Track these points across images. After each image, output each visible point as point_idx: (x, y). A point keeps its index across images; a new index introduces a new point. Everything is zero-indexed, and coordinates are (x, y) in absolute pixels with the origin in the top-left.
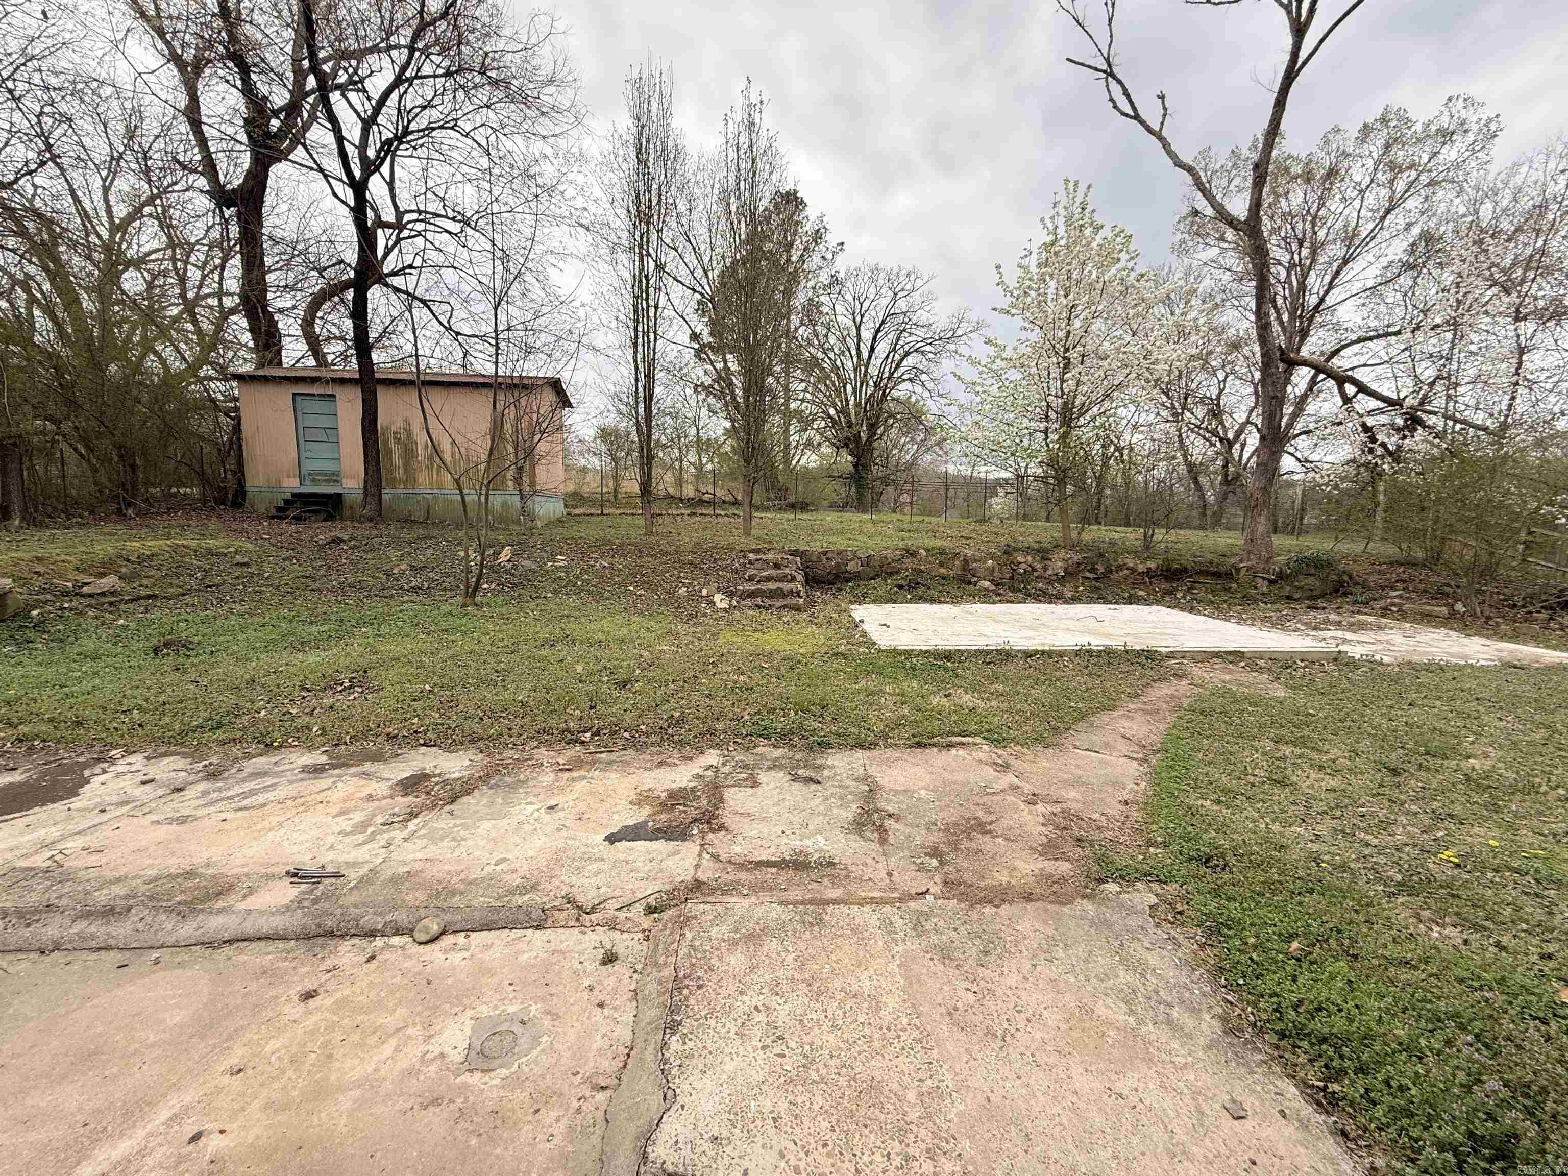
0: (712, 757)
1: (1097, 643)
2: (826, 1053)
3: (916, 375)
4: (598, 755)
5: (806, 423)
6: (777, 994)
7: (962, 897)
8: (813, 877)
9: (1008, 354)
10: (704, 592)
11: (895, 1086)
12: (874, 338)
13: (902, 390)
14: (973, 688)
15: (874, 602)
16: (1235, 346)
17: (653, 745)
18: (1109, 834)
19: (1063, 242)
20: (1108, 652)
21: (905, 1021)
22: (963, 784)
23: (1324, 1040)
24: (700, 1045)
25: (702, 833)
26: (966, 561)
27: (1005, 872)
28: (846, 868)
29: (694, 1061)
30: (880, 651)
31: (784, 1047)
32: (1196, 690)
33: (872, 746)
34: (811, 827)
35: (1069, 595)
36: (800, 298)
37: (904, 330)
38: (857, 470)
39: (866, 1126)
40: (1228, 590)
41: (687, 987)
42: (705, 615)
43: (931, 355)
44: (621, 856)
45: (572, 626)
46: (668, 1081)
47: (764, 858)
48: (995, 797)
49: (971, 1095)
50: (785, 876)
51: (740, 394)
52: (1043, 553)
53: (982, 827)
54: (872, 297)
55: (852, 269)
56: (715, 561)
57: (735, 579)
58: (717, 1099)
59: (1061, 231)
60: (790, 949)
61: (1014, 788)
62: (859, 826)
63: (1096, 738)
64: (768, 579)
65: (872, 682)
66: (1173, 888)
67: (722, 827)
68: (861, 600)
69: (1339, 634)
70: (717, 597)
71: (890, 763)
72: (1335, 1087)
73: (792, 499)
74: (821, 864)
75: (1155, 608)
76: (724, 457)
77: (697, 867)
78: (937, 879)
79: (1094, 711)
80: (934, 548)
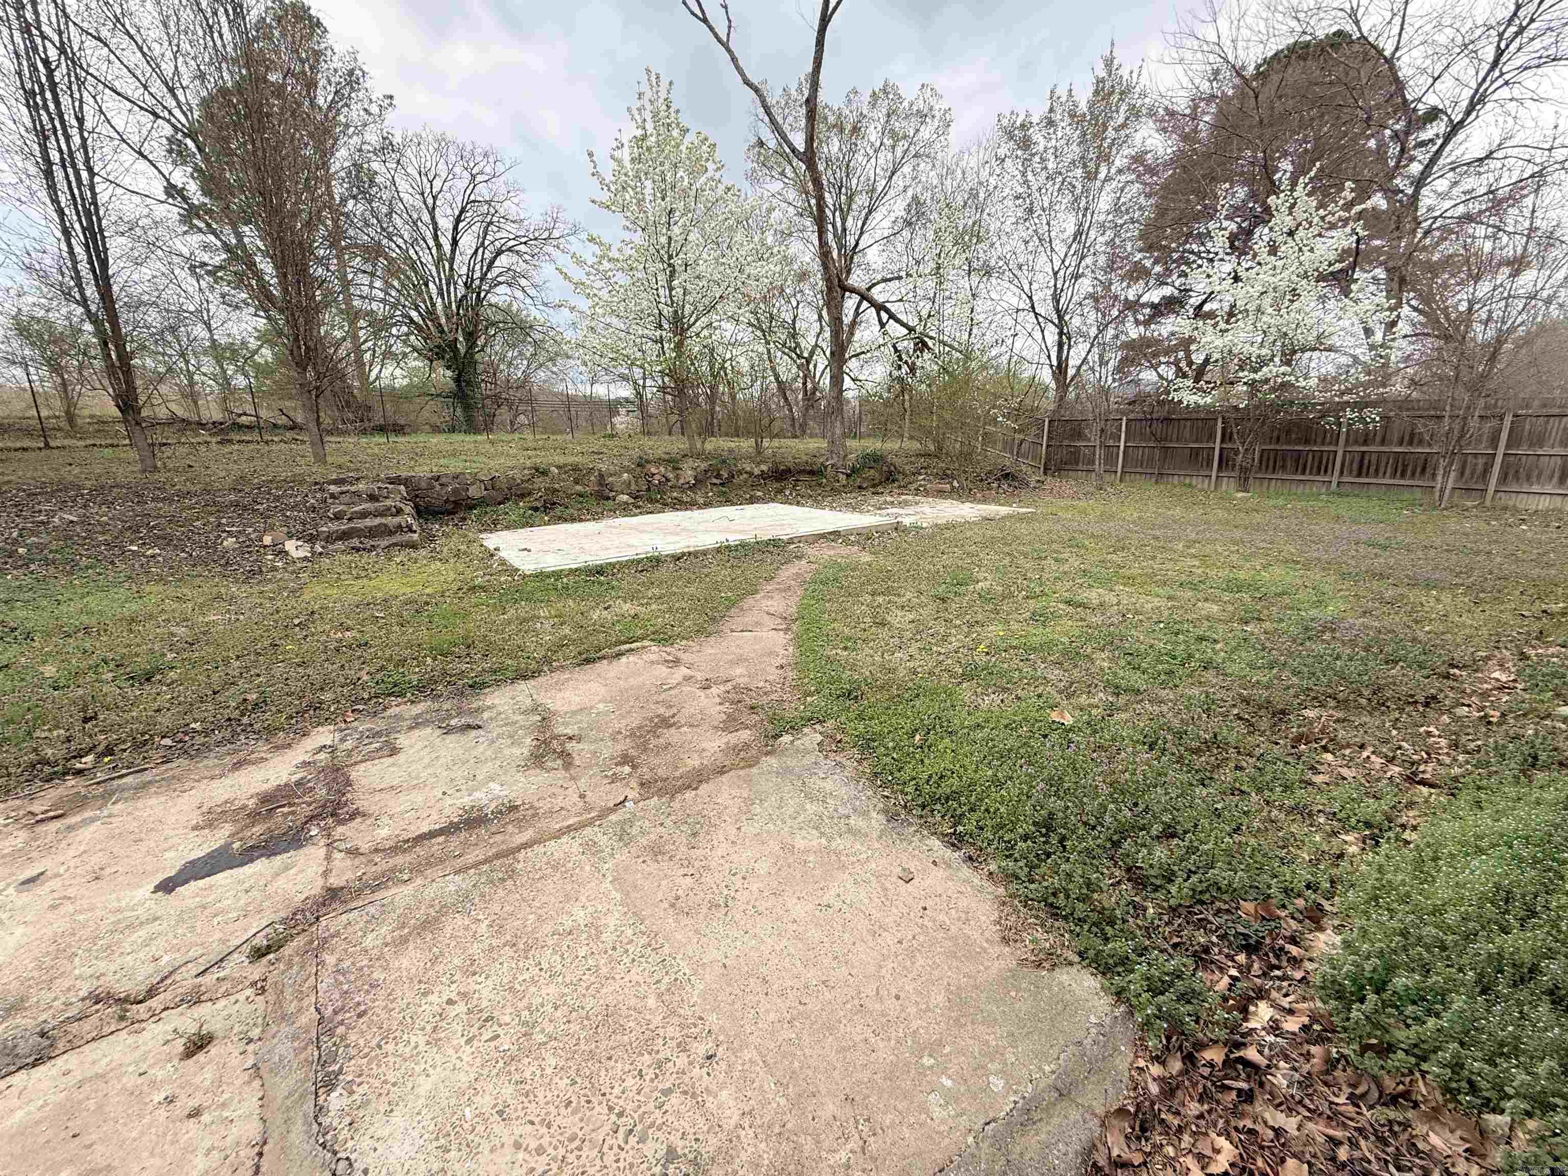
0: (324, 736)
1: (734, 538)
2: (549, 1008)
3: (513, 279)
4: (115, 782)
5: (380, 326)
6: (474, 974)
7: (660, 793)
8: (493, 830)
9: (614, 254)
10: (267, 540)
11: (633, 1002)
12: (455, 228)
13: (500, 296)
14: (632, 597)
15: (507, 528)
16: (803, 276)
17: (219, 744)
18: (774, 697)
19: (653, 139)
20: (743, 545)
21: (629, 932)
22: (640, 688)
23: (947, 799)
24: (377, 1083)
25: (327, 832)
26: (601, 476)
27: (696, 756)
28: (532, 807)
29: (371, 1108)
30: (524, 576)
31: (495, 1027)
32: (813, 566)
33: (535, 674)
34: (479, 778)
35: (701, 501)
36: (341, 159)
37: (491, 223)
38: (459, 386)
39: (610, 1058)
40: (820, 485)
41: (342, 1023)
42: (274, 569)
43: (527, 257)
44: (191, 903)
45: (22, 614)
46: (335, 1153)
47: (425, 829)
48: (672, 692)
49: (708, 970)
50: (455, 841)
51: (274, 281)
52: (673, 463)
53: (666, 723)
54: (444, 175)
55: (410, 133)
56: (277, 499)
57: (313, 519)
58: (415, 1134)
59: (649, 126)
60: (481, 917)
61: (687, 679)
62: (537, 759)
63: (749, 619)
64: (364, 515)
65: (524, 608)
66: (830, 724)
67: (353, 816)
68: (494, 526)
69: (895, 510)
70: (290, 546)
71: (560, 686)
72: (960, 828)
73: (378, 420)
74: (501, 812)
75: (772, 505)
76: (262, 371)
77: (326, 874)
78: (634, 783)
79: (742, 597)
80: (565, 465)
